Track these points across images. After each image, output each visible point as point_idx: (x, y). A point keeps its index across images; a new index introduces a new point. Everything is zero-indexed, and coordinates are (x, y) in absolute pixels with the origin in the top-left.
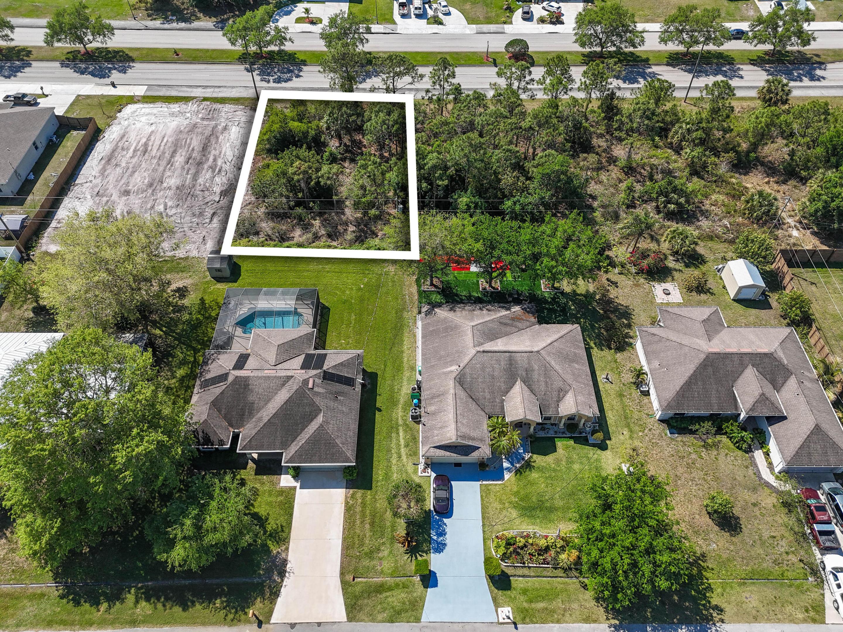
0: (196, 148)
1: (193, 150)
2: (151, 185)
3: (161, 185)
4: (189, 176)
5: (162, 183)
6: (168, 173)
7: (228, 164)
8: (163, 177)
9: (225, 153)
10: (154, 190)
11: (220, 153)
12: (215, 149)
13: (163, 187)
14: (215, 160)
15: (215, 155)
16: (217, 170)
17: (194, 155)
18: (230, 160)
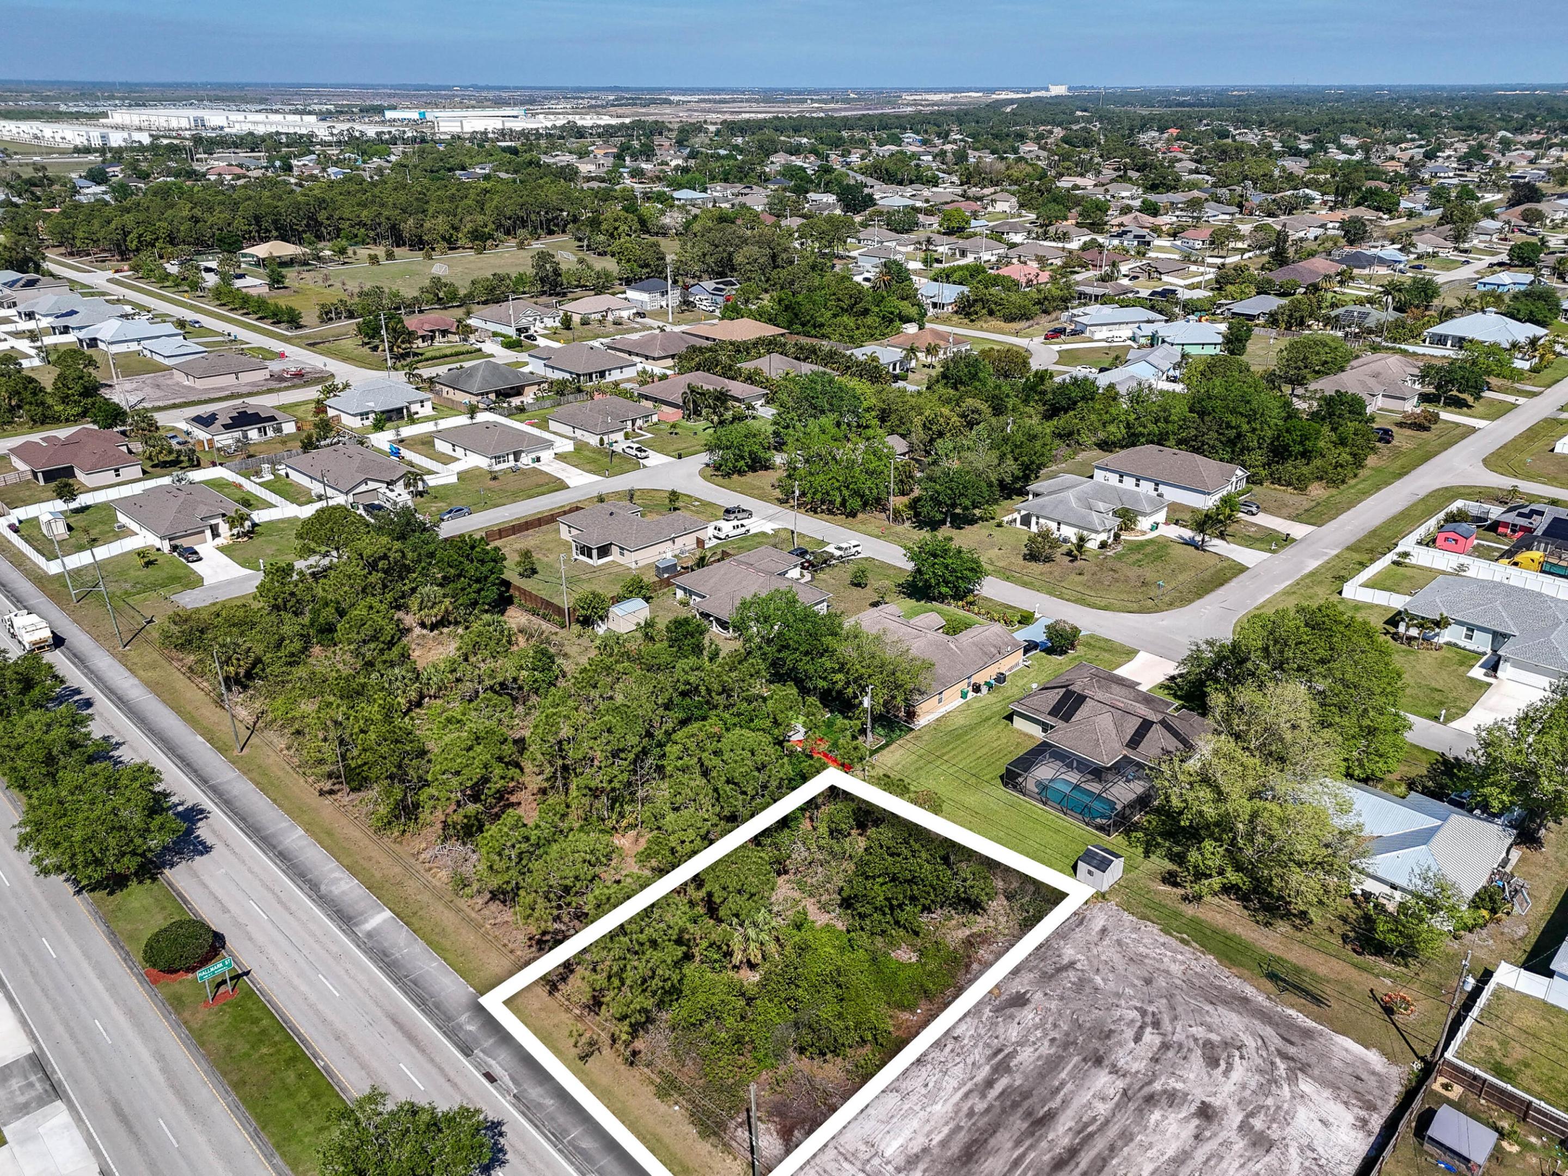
0: (1010, 1145)
1: (1018, 1143)
2: (1150, 1100)
3: (1130, 1086)
4: (1063, 1075)
5: (1125, 1092)
6: (1102, 1109)
7: (970, 1061)
8: (1117, 1105)
9: (956, 1090)
10: (1150, 1083)
11: (966, 1096)
12: (971, 1113)
13: (1128, 1080)
14: (989, 1083)
15: (983, 1096)
16: (1000, 1056)
17: (1025, 1125)
18: (962, 1065)
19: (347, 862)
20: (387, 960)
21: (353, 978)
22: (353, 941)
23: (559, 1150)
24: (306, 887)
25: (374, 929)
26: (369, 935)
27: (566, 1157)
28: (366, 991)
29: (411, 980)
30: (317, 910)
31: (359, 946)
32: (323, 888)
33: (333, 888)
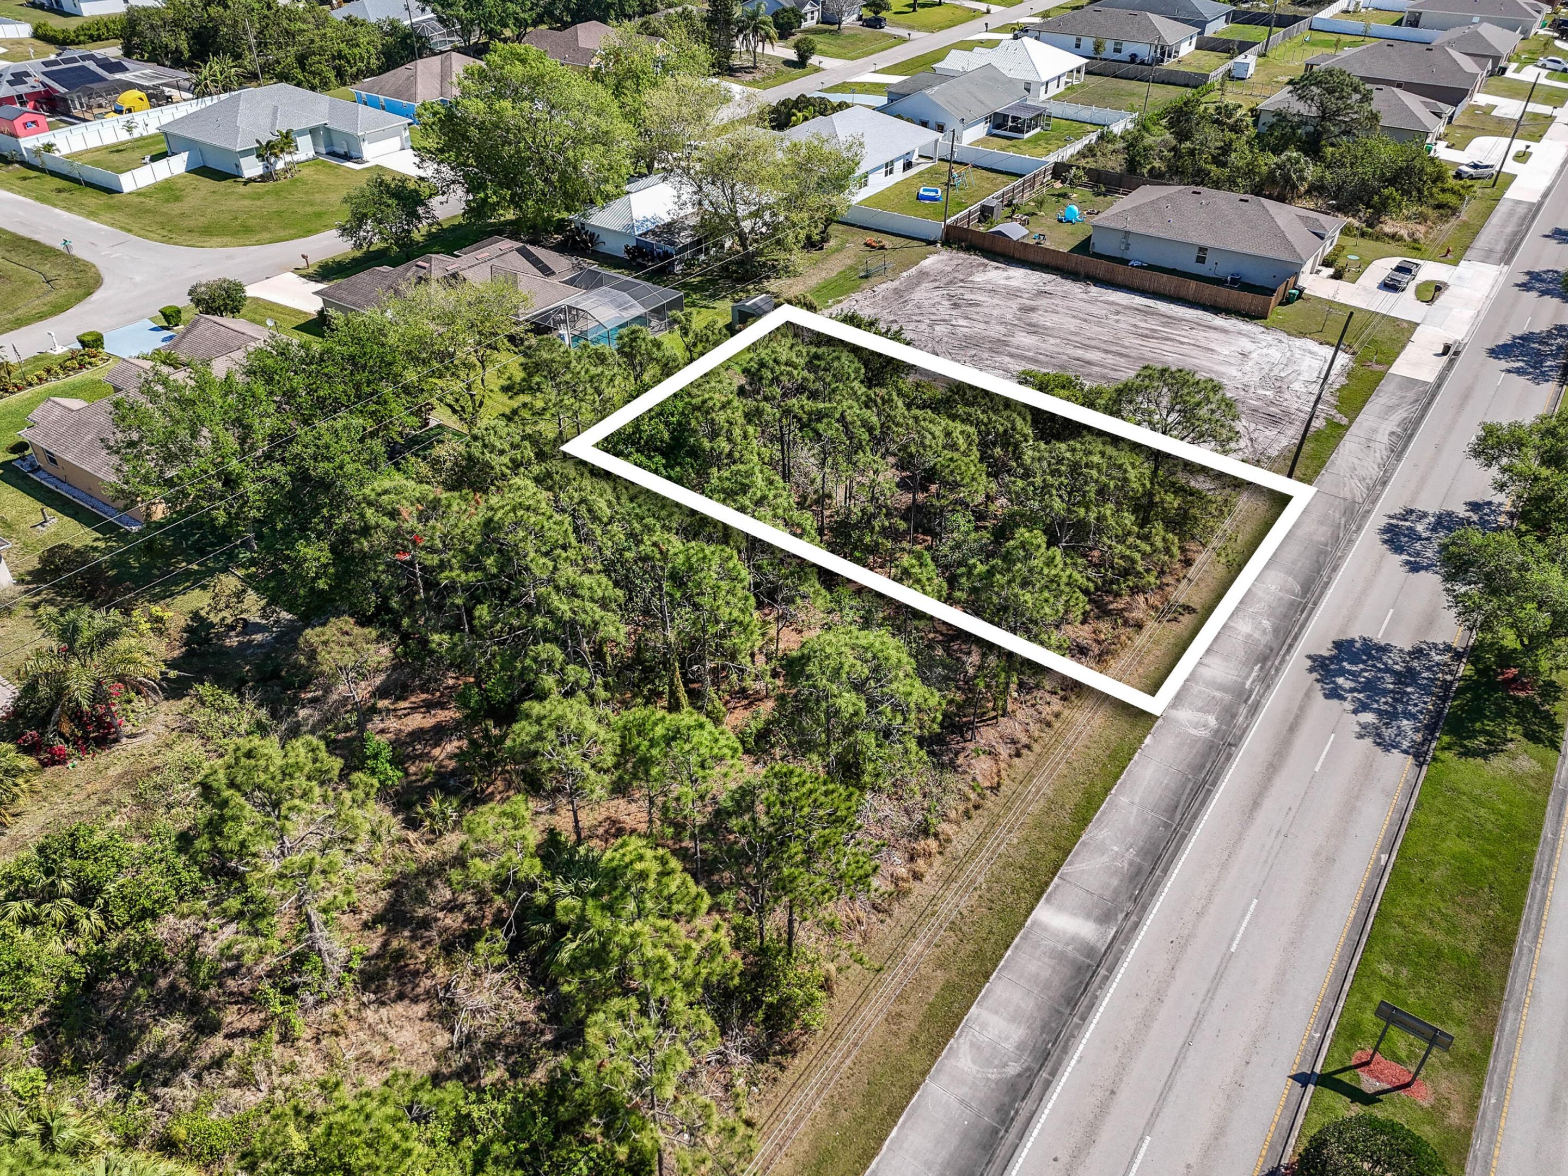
19: (916, 1061)
20: (1147, 866)
21: (1209, 899)
22: (1128, 940)
23: (1315, 604)
24: (1026, 1107)
25: (1088, 916)
26: (1105, 918)
27: (1320, 597)
28: (1224, 866)
29: (1171, 818)
30: (1081, 1048)
31: (1136, 925)
32: (1013, 1069)
33: (1009, 1046)
